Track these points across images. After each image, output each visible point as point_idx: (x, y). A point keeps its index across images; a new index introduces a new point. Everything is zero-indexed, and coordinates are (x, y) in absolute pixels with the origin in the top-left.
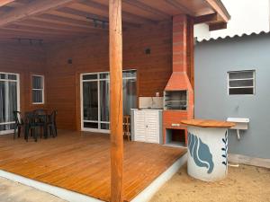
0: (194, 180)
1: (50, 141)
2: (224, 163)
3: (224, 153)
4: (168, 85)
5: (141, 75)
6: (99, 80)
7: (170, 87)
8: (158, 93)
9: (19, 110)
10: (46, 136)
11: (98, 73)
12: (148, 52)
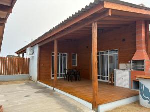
1: (78, 82)
5: (120, 52)
6: (100, 55)
7: (135, 58)
9: (67, 68)
10: (76, 80)
12: (124, 40)
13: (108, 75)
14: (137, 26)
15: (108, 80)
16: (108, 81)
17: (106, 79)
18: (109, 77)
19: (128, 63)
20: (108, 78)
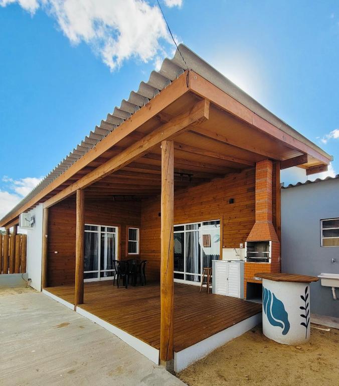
0: (267, 340)
2: (303, 324)
3: (304, 312)
4: (250, 235)
5: (224, 225)
6: (185, 231)
7: (252, 237)
8: (241, 245)
9: (116, 259)
11: (185, 225)
12: (232, 201)
13: (199, 273)
14: (258, 171)
15: (200, 281)
16: (200, 284)
17: (196, 279)
18: (201, 275)
19: (238, 247)
20: (199, 277)
